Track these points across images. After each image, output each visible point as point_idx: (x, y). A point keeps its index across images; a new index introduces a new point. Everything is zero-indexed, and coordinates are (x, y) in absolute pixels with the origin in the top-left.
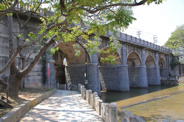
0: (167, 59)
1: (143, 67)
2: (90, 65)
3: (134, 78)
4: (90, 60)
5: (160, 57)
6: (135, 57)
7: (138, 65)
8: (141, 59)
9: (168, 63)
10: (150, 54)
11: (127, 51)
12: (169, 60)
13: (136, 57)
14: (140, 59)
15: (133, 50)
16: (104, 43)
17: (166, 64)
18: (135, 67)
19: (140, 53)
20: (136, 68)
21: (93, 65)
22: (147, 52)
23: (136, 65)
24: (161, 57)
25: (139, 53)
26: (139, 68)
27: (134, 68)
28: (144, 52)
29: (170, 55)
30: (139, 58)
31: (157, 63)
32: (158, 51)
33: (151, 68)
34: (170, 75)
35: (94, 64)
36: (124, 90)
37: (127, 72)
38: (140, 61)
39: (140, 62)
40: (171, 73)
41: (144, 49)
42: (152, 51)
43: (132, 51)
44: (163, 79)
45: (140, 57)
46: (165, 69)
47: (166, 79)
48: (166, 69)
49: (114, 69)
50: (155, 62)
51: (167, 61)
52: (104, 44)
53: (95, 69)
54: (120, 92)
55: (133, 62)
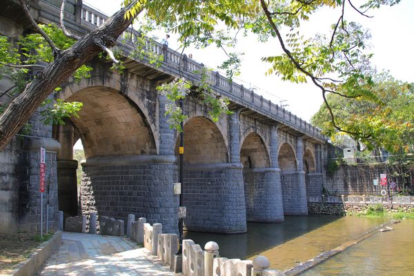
0: (319, 155)
1: (275, 172)
2: (155, 162)
3: (252, 199)
4: (155, 147)
5: (305, 149)
6: (256, 145)
7: (260, 164)
8: (269, 151)
9: (319, 163)
10: (286, 139)
11: (242, 131)
12: (323, 158)
13: (256, 147)
14: (266, 151)
15: (253, 127)
16: (191, 103)
17: (315, 165)
18: (255, 170)
19: (267, 136)
20: (256, 173)
21: (162, 161)
22: (282, 135)
23: (256, 166)
24: (307, 148)
25: (265, 137)
26: (263, 174)
27: (252, 173)
28: (275, 134)
29: (324, 145)
30: (265, 147)
31: (300, 162)
32: (302, 135)
33: (287, 173)
34: (324, 191)
35: (165, 158)
36: (234, 228)
37: (242, 183)
38: (268, 156)
39: (266, 157)
40: (325, 187)
41: (276, 126)
42: (290, 134)
43: (252, 131)
44: (311, 201)
45: (268, 147)
46: (312, 176)
47: (317, 201)
48: (316, 176)
49: (209, 174)
50: (297, 159)
51: (319, 159)
52: (191, 108)
53: (167, 172)
54: (226, 234)
55: (249, 158)
